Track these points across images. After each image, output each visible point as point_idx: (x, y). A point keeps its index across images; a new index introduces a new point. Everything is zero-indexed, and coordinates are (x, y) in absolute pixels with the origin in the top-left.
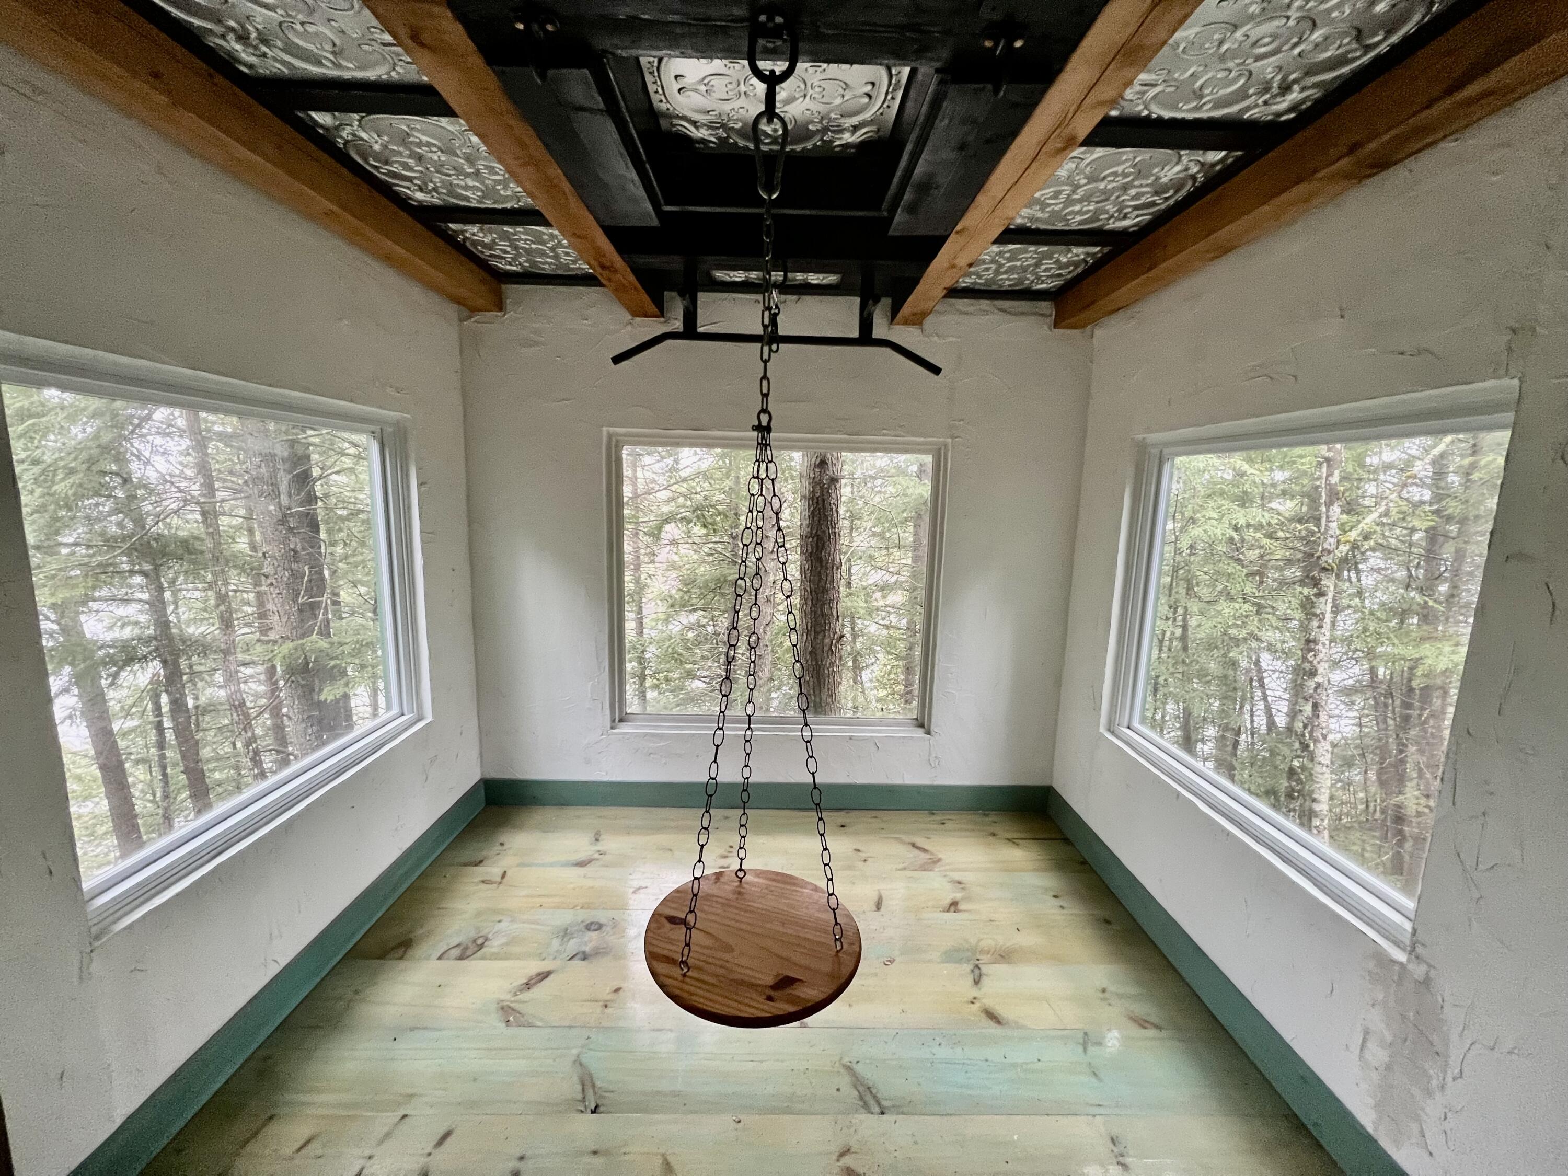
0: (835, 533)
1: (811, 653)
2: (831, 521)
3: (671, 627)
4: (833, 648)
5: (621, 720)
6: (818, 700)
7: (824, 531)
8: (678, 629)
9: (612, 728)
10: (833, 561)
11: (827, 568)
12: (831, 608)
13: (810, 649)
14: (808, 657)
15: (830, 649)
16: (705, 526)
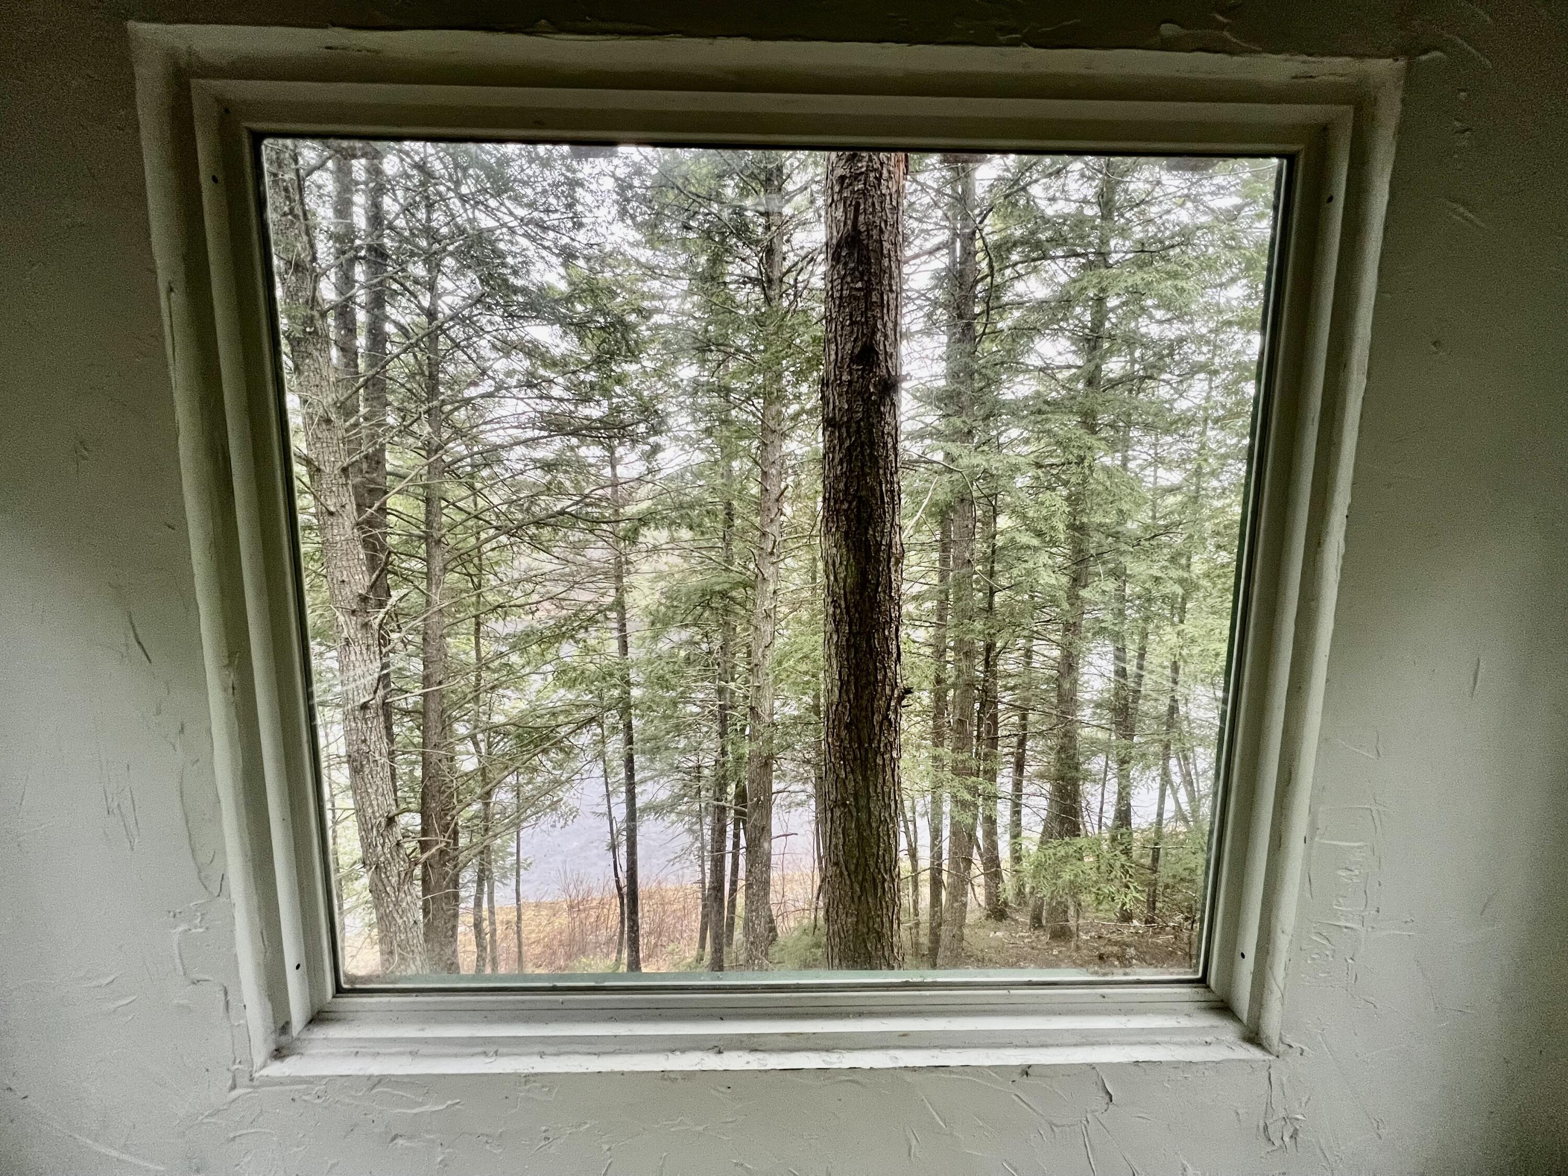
0: (892, 491)
1: (847, 726)
2: (885, 469)
3: (660, 645)
4: (892, 716)
5: (318, 1018)
6: (864, 816)
7: (872, 489)
8: (667, 647)
9: (279, 1053)
10: (890, 546)
11: (878, 562)
12: (886, 639)
13: (847, 719)
14: (844, 733)
15: (886, 717)
16: (691, 528)
